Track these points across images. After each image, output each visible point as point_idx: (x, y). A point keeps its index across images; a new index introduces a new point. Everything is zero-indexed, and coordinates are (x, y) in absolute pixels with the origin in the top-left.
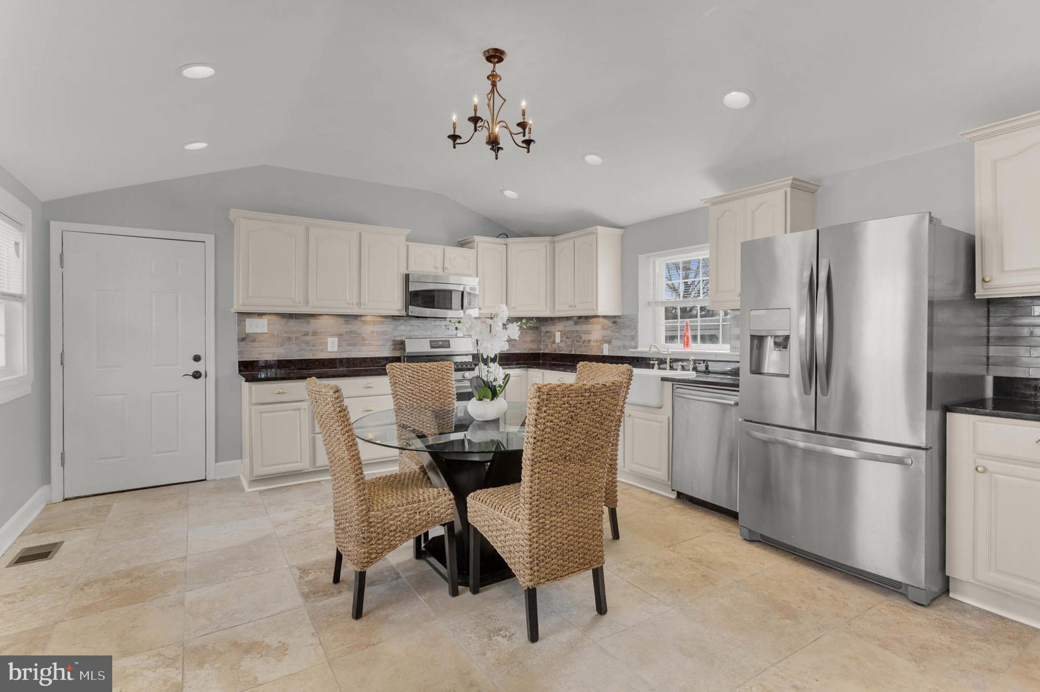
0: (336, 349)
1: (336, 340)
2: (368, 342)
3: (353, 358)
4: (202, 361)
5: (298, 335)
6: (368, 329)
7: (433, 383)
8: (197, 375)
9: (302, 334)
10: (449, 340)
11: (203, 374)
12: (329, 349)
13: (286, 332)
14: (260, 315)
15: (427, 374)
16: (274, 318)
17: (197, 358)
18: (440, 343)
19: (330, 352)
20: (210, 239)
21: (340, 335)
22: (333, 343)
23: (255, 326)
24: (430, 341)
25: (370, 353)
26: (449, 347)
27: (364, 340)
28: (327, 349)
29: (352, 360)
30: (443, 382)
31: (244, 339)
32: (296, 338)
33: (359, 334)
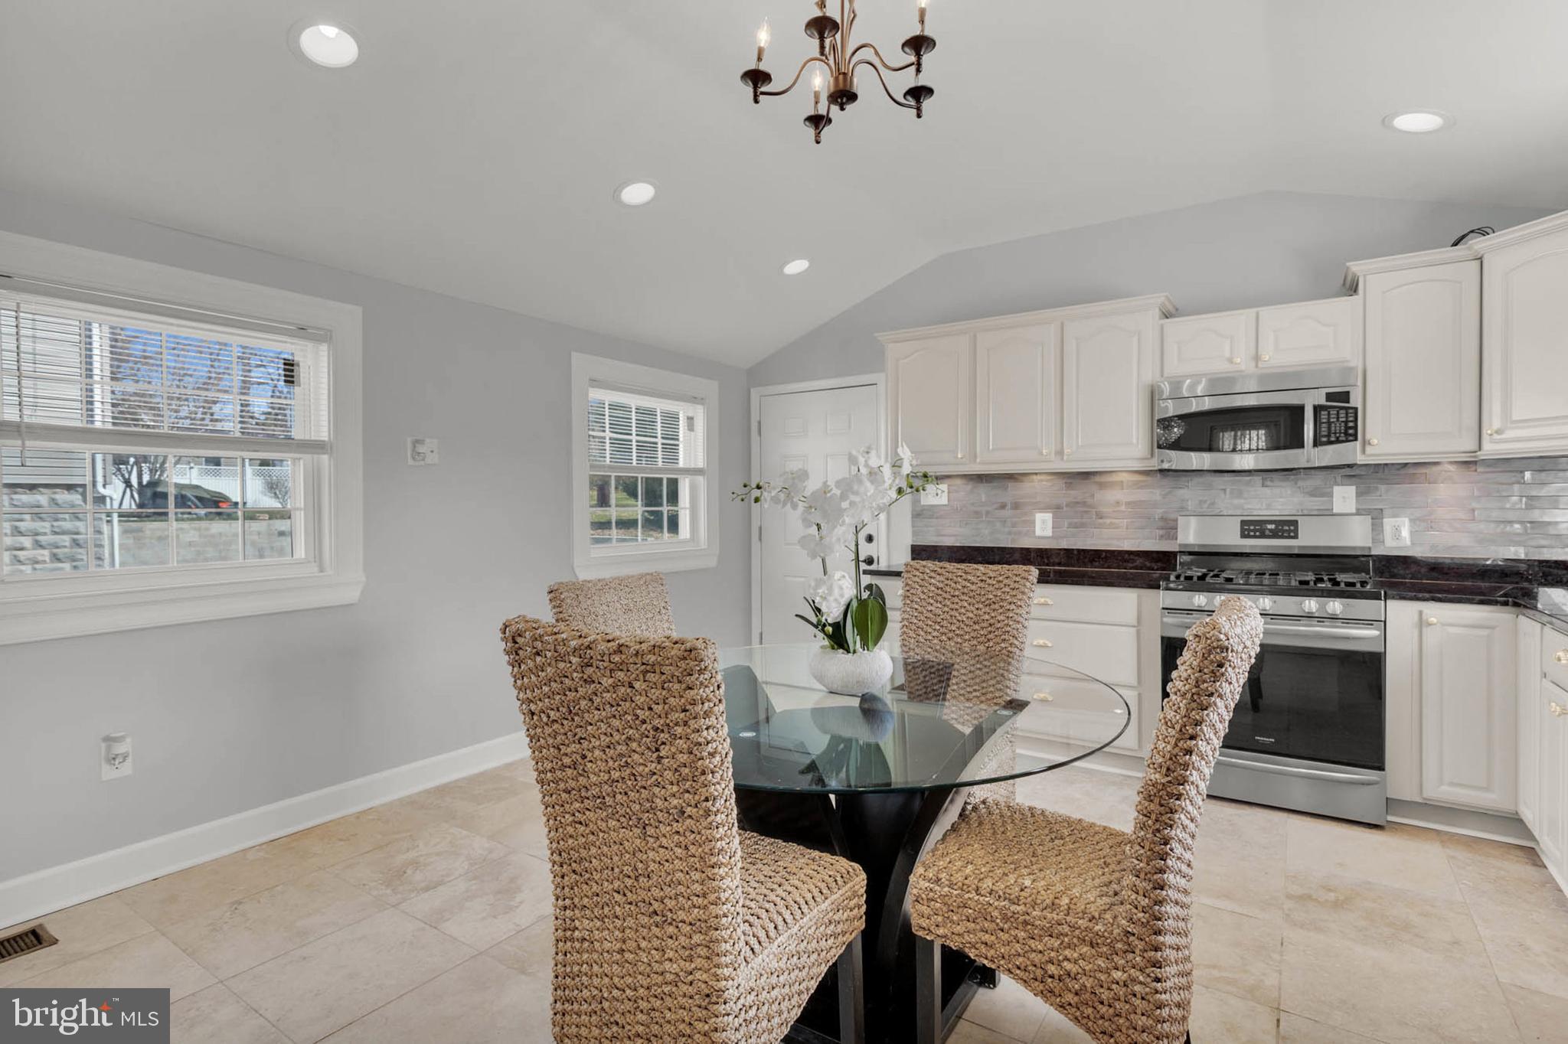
0: (1049, 533)
1: (1048, 517)
2: (1108, 521)
3: (1078, 550)
4: (874, 543)
5: (989, 509)
6: (1112, 497)
7: (981, 606)
8: (869, 561)
9: (995, 506)
10: (1297, 522)
11: (876, 560)
12: (1038, 532)
13: (973, 504)
14: (941, 478)
15: (973, 587)
16: (958, 482)
17: (869, 539)
18: (1270, 527)
19: (1040, 537)
20: (881, 379)
21: (1056, 509)
22: (1044, 522)
23: (936, 496)
24: (1242, 522)
25: (1115, 542)
26: (1296, 537)
27: (1101, 518)
28: (1034, 532)
29: (1075, 552)
30: (1001, 607)
31: (920, 514)
32: (988, 513)
33: (1090, 506)
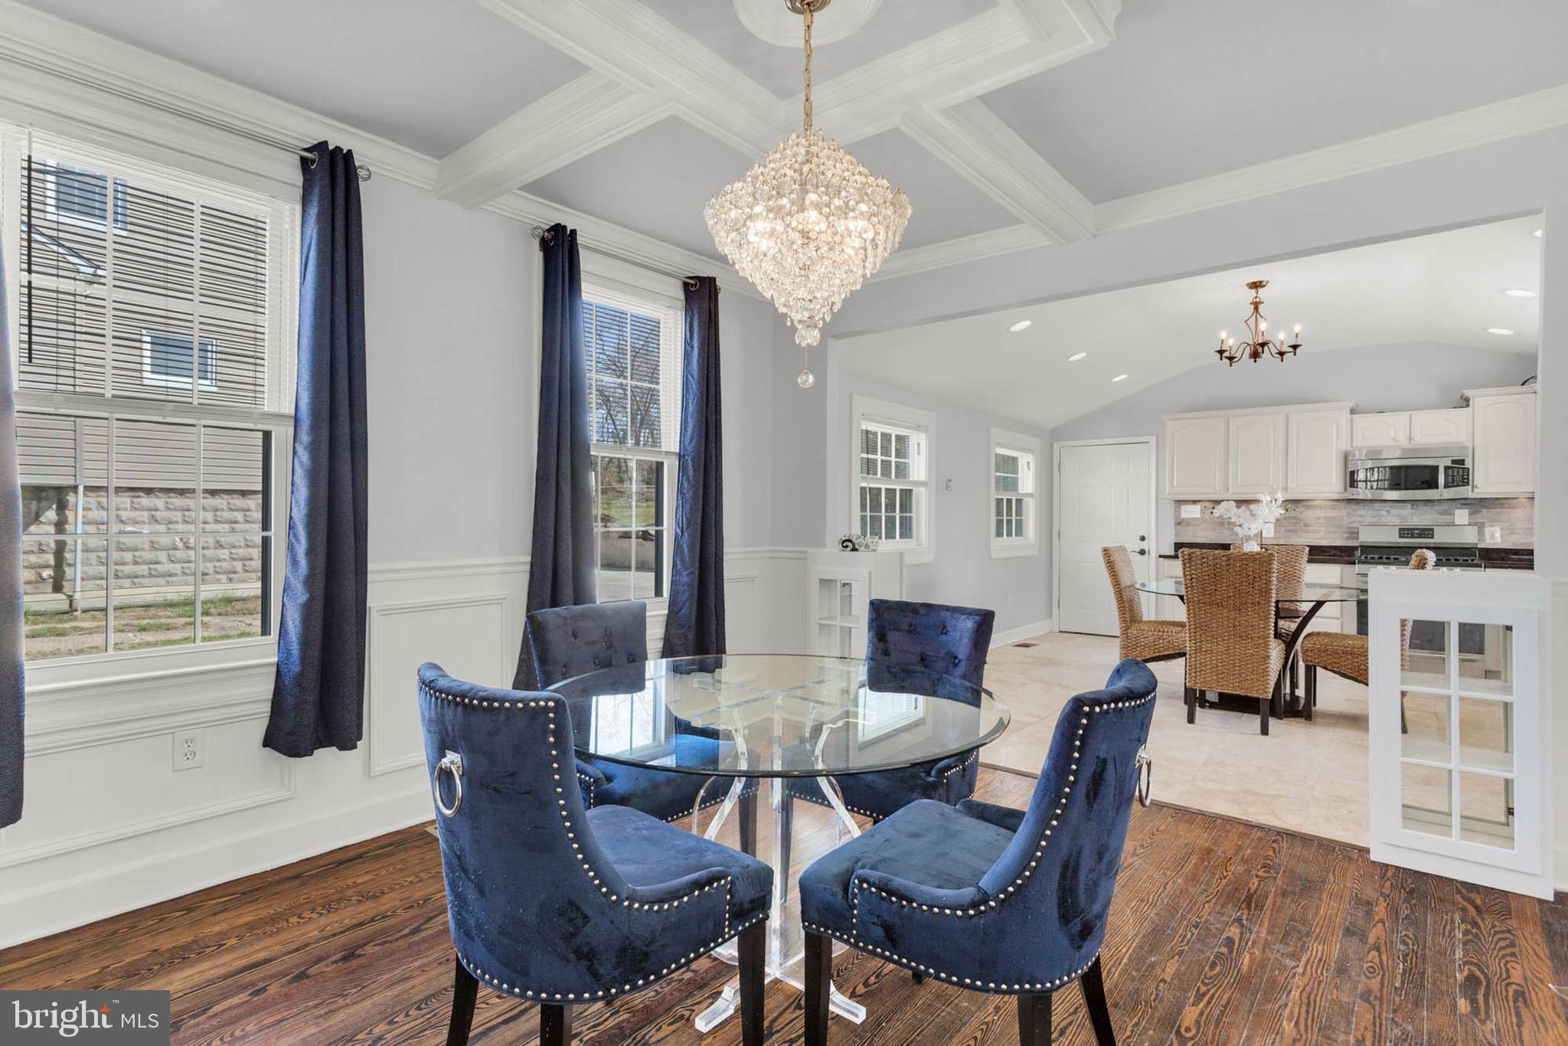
4: (1146, 541)
6: (1314, 515)
8: (1142, 552)
10: (1433, 529)
11: (1147, 551)
14: (1195, 502)
16: (1203, 504)
17: (1143, 539)
18: (1416, 531)
20: (1153, 439)
23: (1189, 512)
24: (1399, 529)
25: (1316, 541)
26: (1432, 537)
27: (1307, 527)
31: (1179, 523)
33: (1301, 520)
